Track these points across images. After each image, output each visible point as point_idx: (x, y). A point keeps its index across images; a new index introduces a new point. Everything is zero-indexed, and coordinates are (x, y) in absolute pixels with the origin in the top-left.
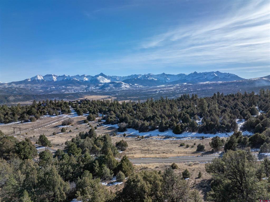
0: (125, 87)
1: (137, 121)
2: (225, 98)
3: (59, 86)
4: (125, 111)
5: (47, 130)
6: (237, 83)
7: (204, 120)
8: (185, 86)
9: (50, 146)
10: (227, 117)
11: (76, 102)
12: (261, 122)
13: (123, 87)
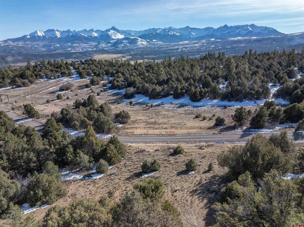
0: (141, 44)
1: (147, 85)
2: (258, 57)
3: (64, 43)
4: (135, 72)
5: (41, 96)
6: (275, 40)
7: (230, 84)
8: (213, 43)
9: (38, 117)
10: (258, 80)
11: (80, 62)
12: (300, 88)
13: (139, 44)
